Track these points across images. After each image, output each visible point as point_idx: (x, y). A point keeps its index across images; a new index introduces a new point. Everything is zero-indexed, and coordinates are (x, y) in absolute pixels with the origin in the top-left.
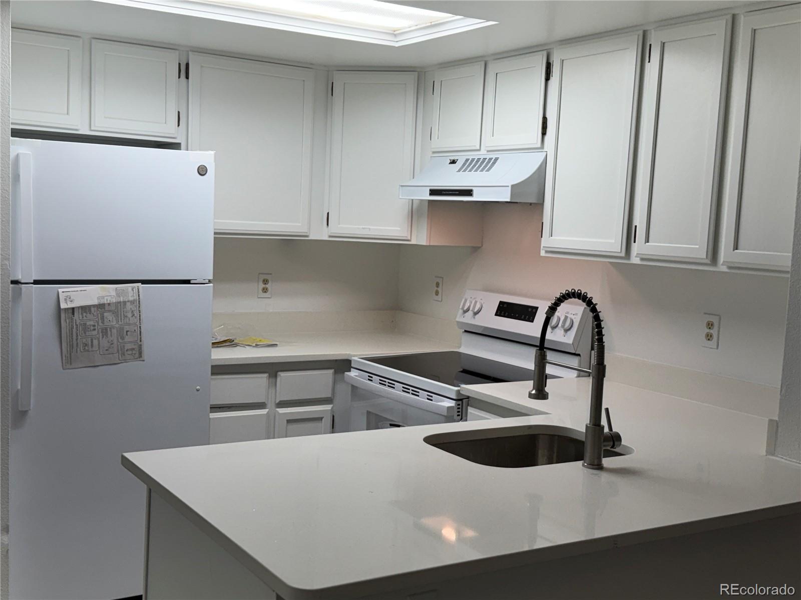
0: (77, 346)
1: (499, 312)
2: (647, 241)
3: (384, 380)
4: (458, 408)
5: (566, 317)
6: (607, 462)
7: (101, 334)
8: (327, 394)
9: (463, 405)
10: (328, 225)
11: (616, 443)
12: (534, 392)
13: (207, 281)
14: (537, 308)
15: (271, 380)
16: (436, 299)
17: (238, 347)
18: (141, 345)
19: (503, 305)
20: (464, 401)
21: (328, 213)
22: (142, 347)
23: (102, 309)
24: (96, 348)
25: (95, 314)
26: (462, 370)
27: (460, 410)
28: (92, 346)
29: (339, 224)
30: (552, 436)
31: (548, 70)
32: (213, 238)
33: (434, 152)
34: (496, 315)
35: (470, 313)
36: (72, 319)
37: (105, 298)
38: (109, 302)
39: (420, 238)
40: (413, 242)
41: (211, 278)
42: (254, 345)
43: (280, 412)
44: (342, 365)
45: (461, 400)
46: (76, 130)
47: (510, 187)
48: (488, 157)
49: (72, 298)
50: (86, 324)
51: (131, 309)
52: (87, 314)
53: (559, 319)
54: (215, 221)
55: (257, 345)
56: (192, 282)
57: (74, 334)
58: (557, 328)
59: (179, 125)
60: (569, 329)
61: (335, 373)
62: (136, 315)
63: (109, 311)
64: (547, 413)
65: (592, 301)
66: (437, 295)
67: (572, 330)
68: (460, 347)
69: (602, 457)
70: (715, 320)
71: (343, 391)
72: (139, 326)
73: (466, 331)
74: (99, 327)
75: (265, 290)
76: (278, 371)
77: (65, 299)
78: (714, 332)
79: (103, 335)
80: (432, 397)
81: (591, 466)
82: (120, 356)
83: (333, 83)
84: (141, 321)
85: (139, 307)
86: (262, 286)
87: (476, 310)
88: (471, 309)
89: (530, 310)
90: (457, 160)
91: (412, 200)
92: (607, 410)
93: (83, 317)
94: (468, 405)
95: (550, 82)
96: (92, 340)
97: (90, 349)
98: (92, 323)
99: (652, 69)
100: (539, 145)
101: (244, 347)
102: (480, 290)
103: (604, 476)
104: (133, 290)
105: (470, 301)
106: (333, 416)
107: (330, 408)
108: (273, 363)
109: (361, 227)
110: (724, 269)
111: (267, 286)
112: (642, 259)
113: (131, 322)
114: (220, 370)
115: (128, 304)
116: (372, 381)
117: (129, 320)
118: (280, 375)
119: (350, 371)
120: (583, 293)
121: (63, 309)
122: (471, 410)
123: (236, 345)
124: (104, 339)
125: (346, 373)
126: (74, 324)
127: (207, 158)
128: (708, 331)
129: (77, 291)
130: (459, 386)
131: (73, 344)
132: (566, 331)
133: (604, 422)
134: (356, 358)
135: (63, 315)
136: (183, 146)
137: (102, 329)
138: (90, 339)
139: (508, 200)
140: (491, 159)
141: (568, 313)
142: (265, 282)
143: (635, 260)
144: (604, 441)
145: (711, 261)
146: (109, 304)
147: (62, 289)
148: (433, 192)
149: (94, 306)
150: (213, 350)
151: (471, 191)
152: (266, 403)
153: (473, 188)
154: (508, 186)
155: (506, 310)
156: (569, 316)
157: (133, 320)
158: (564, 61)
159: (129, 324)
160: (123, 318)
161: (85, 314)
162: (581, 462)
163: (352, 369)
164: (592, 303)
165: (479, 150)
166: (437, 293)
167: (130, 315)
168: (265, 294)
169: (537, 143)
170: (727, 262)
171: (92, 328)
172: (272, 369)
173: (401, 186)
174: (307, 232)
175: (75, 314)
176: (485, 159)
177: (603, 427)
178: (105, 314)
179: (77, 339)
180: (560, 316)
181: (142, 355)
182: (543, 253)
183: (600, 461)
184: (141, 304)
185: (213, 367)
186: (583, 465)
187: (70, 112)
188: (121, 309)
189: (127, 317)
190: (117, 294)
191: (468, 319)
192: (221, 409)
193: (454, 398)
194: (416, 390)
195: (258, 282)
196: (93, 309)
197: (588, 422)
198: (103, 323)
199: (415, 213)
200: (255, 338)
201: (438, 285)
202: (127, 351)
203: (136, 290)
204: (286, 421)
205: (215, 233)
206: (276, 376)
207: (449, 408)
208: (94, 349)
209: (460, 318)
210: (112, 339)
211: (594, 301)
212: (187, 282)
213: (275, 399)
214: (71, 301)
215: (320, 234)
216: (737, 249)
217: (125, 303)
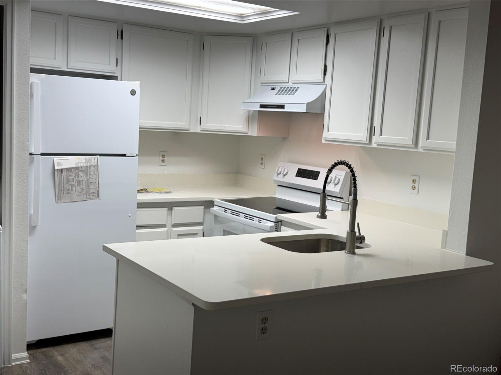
0: (64, 189)
1: (298, 174)
2: (381, 135)
3: (233, 212)
4: (276, 227)
5: (336, 177)
6: (357, 251)
7: (77, 184)
8: (201, 220)
9: (278, 224)
10: (200, 124)
11: (362, 241)
12: (320, 215)
13: (135, 155)
14: (319, 172)
15: (169, 211)
16: (261, 167)
17: (150, 193)
18: (98, 190)
19: (300, 171)
20: (279, 222)
21: (201, 117)
22: (99, 191)
23: (77, 170)
24: (74, 192)
25: (74, 172)
26: (276, 207)
27: (277, 228)
28: (72, 190)
29: (207, 124)
30: (328, 240)
31: (328, 39)
32: (139, 131)
33: (262, 83)
34: (296, 176)
35: (281, 175)
36: (61, 175)
37: (79, 164)
38: (81, 166)
39: (254, 132)
40: (249, 134)
41: (137, 153)
42: (159, 192)
43: (174, 230)
44: (209, 204)
45: (278, 222)
46: (60, 68)
47: (306, 104)
48: (293, 87)
49: (61, 164)
50: (68, 178)
51: (93, 170)
52: (69, 172)
53: (332, 178)
54: (140, 121)
55: (160, 192)
56: (127, 155)
57: (62, 183)
58: (331, 183)
59: (117, 66)
60: (337, 184)
61: (205, 208)
62: (96, 174)
63: (82, 171)
64: (325, 228)
65: (351, 166)
66: (262, 165)
67: (339, 184)
68: (275, 195)
69: (355, 248)
70: (416, 178)
71: (209, 219)
72: (97, 179)
73: (279, 185)
74: (76, 180)
75: (163, 161)
76: (173, 207)
77: (58, 164)
78: (416, 185)
79: (78, 184)
80: (261, 221)
81: (349, 253)
82: (87, 197)
83: (204, 42)
84: (99, 177)
85: (98, 169)
86: (161, 158)
87: (284, 173)
88: (282, 173)
89: (315, 173)
90: (275, 88)
91: (249, 110)
92: (358, 224)
93: (67, 175)
94: (281, 225)
95: (329, 45)
96: (72, 187)
97: (71, 192)
98: (72, 177)
99: (385, 41)
100: (322, 81)
101: (153, 193)
102: (288, 162)
103: (356, 258)
104: (94, 159)
105: (281, 168)
106: (204, 233)
107: (202, 228)
108: (170, 202)
109: (219, 125)
110: (421, 150)
111: (164, 159)
112: (378, 145)
113: (93, 177)
114: (142, 205)
115: (92, 168)
116: (226, 212)
117: (92, 176)
118: (174, 209)
119: (213, 207)
120: (346, 162)
121: (56, 169)
122: (283, 228)
123: (148, 192)
124: (79, 186)
125: (211, 208)
126: (62, 178)
127: (136, 85)
128: (413, 184)
129: (64, 159)
130: (277, 215)
131: (61, 189)
132: (336, 185)
133: (356, 230)
134: (217, 200)
135: (56, 173)
136: (119, 78)
137: (77, 181)
138: (71, 187)
139: (305, 111)
140: (295, 88)
141: (336, 175)
142: (164, 156)
143: (374, 145)
144: (356, 240)
145: (414, 146)
146: (81, 167)
147: (56, 158)
148: (262, 106)
149: (73, 168)
150: (138, 194)
151: (284, 106)
152: (166, 224)
153: (285, 104)
154: (305, 104)
155: (301, 173)
156: (338, 176)
157: (94, 176)
158: (337, 35)
159: (92, 179)
160: (89, 175)
161: (68, 173)
162: (344, 251)
163: (215, 206)
164: (351, 167)
165: (288, 83)
166: (262, 164)
167: (92, 173)
168: (163, 163)
169: (321, 80)
170: (423, 146)
171: (72, 180)
172: (170, 205)
173: (243, 102)
174: (188, 128)
175: (63, 172)
176: (291, 88)
177: (356, 232)
178: (80, 173)
179: (64, 186)
180: (332, 177)
181: (99, 196)
182: (323, 141)
183: (354, 250)
184: (99, 167)
185: (138, 203)
186: (345, 252)
187: (57, 58)
188: (88, 170)
189: (91, 174)
190: (86, 162)
191: (280, 178)
192: (141, 228)
193: (274, 221)
194: (252, 217)
195: (159, 156)
196: (72, 170)
197: (348, 230)
198: (78, 177)
199: (251, 117)
200: (158, 188)
201: (262, 159)
202: (91, 193)
203: (96, 160)
204: (177, 235)
205: (140, 128)
206: (172, 209)
207: (271, 227)
208: (73, 192)
209: (275, 178)
210: (82, 186)
211: (352, 166)
212: (124, 155)
213: (171, 222)
214: (61, 165)
215: (196, 129)
216: (428, 140)
217: (90, 166)
